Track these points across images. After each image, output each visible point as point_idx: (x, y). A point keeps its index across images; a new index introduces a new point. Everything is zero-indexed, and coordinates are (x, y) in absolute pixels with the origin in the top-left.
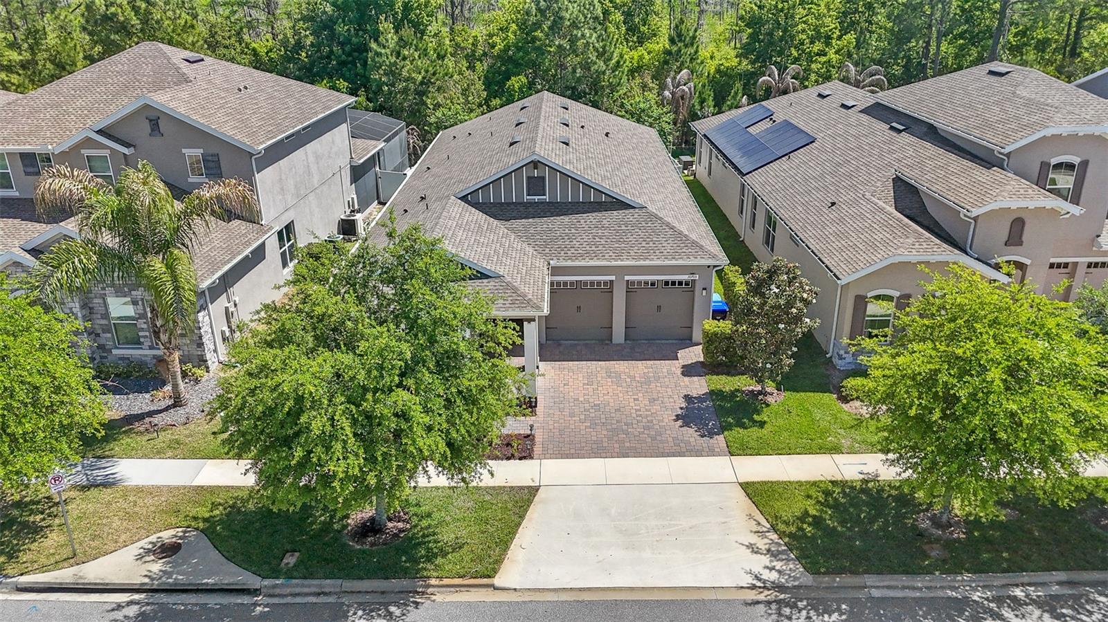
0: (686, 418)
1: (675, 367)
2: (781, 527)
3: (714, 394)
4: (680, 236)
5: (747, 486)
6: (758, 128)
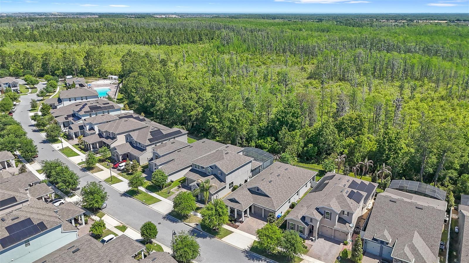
2: (253, 246)
4: (273, 205)
5: (255, 240)
6: (326, 182)
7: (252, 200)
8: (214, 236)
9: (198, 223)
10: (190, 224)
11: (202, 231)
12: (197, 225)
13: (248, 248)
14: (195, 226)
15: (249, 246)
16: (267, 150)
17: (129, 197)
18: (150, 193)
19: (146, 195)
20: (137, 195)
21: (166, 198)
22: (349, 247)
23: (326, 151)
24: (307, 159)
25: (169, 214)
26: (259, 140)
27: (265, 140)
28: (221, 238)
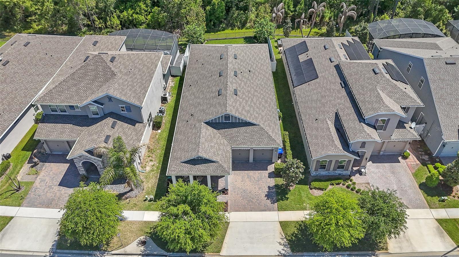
0: (268, 196)
1: (265, 173)
2: (287, 237)
3: (277, 186)
4: (269, 137)
5: (281, 223)
6: (302, 58)
7: (226, 142)
9: (142, 238)
10: (128, 250)
11: (165, 253)
12: (143, 243)
13: (282, 247)
14: (142, 248)
15: (282, 242)
16: (144, 26)
21: (19, 206)
22: (413, 159)
23: (237, 5)
24: (214, 25)
25: (57, 249)
26: (122, 12)
27: (138, 10)
28: (218, 250)
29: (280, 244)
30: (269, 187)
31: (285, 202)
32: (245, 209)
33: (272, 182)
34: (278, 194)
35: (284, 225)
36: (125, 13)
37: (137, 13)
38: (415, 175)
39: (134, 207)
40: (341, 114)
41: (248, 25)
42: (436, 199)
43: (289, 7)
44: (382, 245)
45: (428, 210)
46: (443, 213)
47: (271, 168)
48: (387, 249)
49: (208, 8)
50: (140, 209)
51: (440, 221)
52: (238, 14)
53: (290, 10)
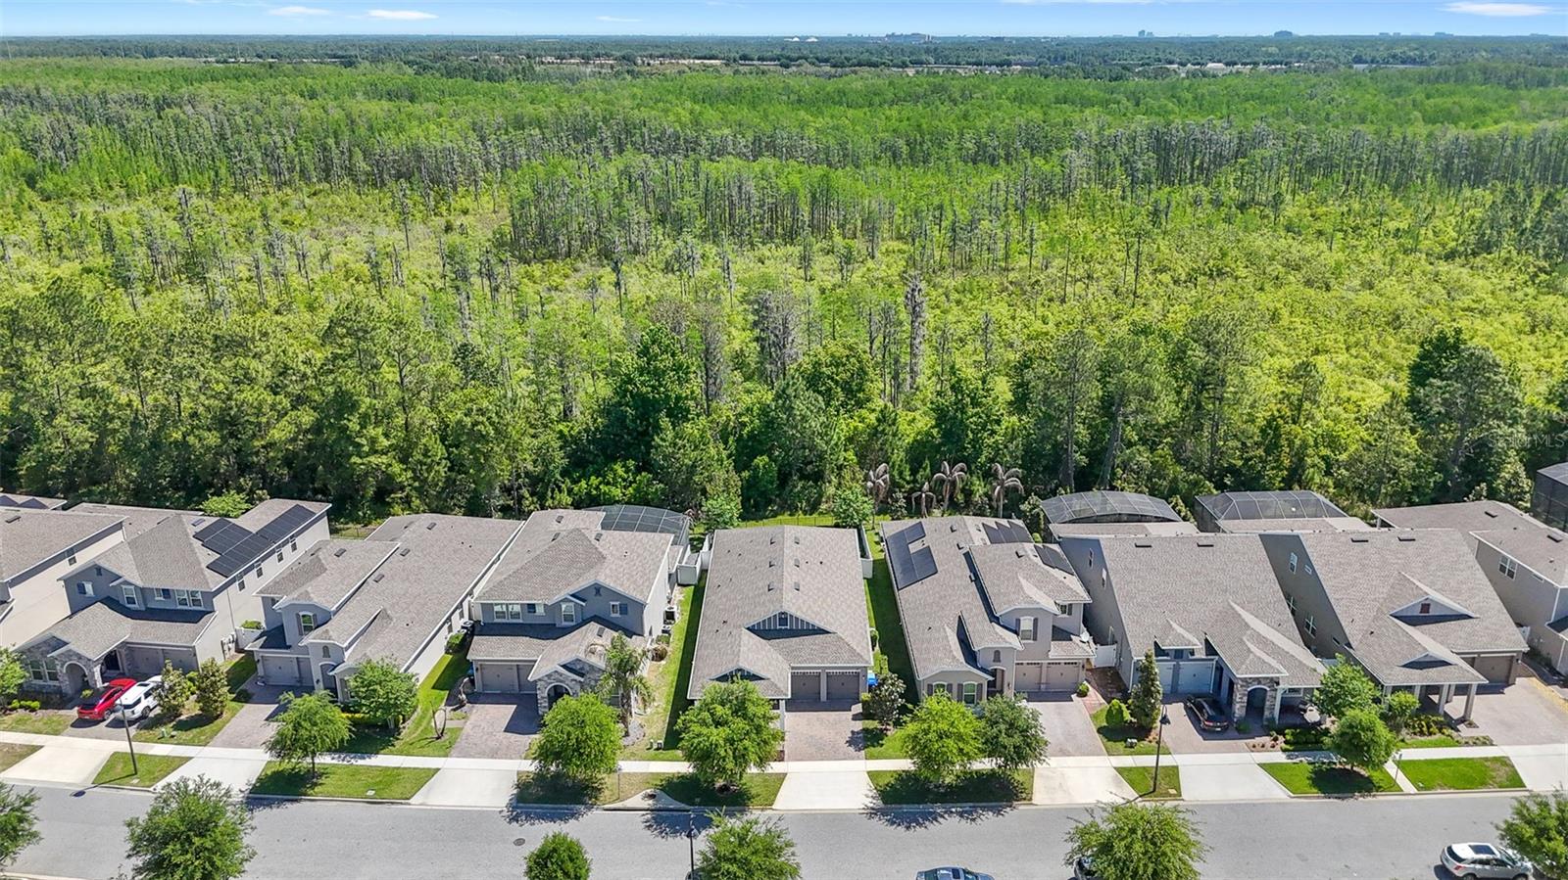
0: (850, 742)
1: (849, 715)
2: (879, 788)
3: (866, 730)
4: (852, 650)
5: (868, 773)
6: (914, 547)
7: (780, 657)
8: (741, 808)
9: (649, 791)
10: (629, 803)
11: (688, 807)
12: (652, 796)
13: (870, 799)
14: (651, 802)
15: (871, 794)
17: (288, 805)
18: (361, 762)
19: (356, 772)
20: (316, 784)
21: (446, 756)
22: (1095, 697)
23: (800, 470)
24: (756, 505)
25: (518, 802)
26: (575, 482)
27: (610, 477)
28: (769, 803)
29: (867, 796)
30: (853, 732)
31: (879, 749)
32: (811, 758)
33: (859, 726)
34: (865, 739)
35: (873, 775)
36: (583, 483)
37: (608, 483)
38: (1094, 717)
39: (633, 756)
40: (966, 616)
41: (824, 506)
42: (1120, 745)
43: (901, 473)
44: (1024, 795)
45: (1106, 757)
46: (1128, 761)
47: (858, 708)
48: (1031, 799)
49: (745, 474)
50: (643, 759)
51: (1120, 770)
52: (803, 488)
53: (904, 479)
